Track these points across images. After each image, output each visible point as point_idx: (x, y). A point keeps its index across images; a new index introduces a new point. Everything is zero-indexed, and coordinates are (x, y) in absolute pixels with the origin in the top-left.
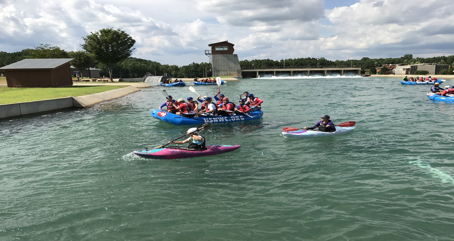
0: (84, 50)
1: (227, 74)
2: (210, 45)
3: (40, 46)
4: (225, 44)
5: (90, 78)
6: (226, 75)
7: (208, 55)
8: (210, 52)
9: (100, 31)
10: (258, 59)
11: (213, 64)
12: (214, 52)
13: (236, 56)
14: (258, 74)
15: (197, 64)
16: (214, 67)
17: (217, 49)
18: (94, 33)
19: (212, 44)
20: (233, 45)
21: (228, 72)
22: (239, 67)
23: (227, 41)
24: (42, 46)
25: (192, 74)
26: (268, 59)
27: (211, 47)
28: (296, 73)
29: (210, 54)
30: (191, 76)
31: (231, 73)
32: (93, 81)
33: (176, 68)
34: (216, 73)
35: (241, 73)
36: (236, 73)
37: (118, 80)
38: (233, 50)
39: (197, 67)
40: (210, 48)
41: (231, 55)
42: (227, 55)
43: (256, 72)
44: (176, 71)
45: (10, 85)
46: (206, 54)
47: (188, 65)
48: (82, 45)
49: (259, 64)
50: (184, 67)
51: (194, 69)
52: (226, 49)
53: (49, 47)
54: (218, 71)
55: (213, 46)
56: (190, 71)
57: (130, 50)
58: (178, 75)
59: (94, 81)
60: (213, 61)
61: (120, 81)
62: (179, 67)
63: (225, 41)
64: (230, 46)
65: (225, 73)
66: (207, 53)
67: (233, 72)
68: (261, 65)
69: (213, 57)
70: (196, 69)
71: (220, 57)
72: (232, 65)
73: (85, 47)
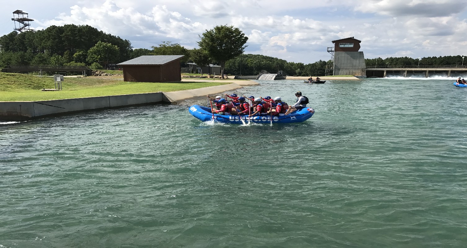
0: (201, 47)
1: (350, 72)
2: (333, 42)
3: (163, 44)
4: (351, 40)
5: (209, 75)
6: (348, 73)
7: (331, 52)
8: (333, 49)
9: (215, 28)
10: (394, 57)
11: (335, 62)
12: (337, 49)
13: (361, 53)
14: (385, 73)
15: (324, 62)
16: (335, 65)
17: (342, 46)
18: (209, 30)
19: (336, 41)
20: (360, 42)
21: (351, 71)
22: (364, 65)
23: (353, 37)
24: (165, 43)
25: (317, 72)
26: (406, 57)
27: (334, 43)
28: (432, 73)
29: (333, 51)
30: (316, 74)
31: (354, 71)
32: (210, 77)
33: (301, 66)
34: (337, 71)
35: (365, 71)
36: (360, 71)
37: (233, 77)
38: (359, 47)
39: (324, 65)
40: (333, 45)
41: (356, 53)
42: (352, 52)
43: (383, 71)
44: (301, 70)
45: (126, 80)
46: (328, 51)
47: (314, 62)
48: (198, 43)
49: (395, 63)
50: (310, 65)
51: (320, 66)
52: (352, 46)
53: (170, 44)
54: (339, 69)
55: (337, 43)
56: (316, 68)
57: (243, 47)
58: (302, 73)
59: (212, 77)
60: (335, 58)
61: (236, 78)
62: (304, 65)
63: (350, 38)
64: (356, 43)
65: (348, 71)
66: (330, 49)
67: (356, 71)
68: (397, 63)
69: (335, 54)
70: (322, 66)
71: (343, 54)
72: (356, 62)
73: (201, 44)
